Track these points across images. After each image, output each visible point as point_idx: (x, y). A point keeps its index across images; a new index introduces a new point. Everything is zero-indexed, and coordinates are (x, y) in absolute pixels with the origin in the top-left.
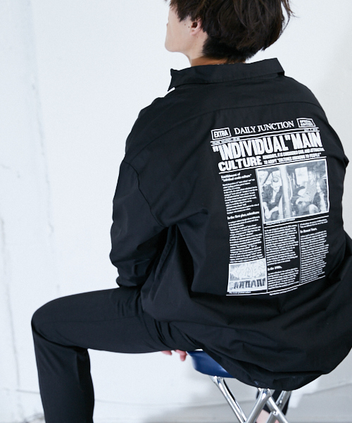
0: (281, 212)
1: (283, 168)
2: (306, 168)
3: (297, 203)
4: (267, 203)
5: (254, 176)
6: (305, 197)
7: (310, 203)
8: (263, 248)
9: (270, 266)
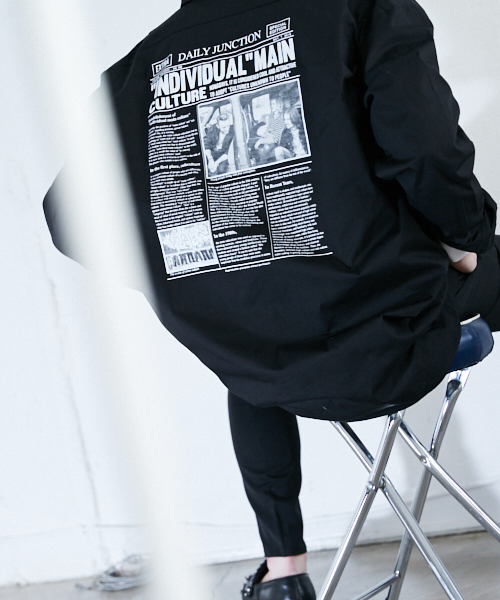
0: (231, 161)
3: (256, 146)
4: (212, 150)
7: (276, 145)
9: (217, 232)
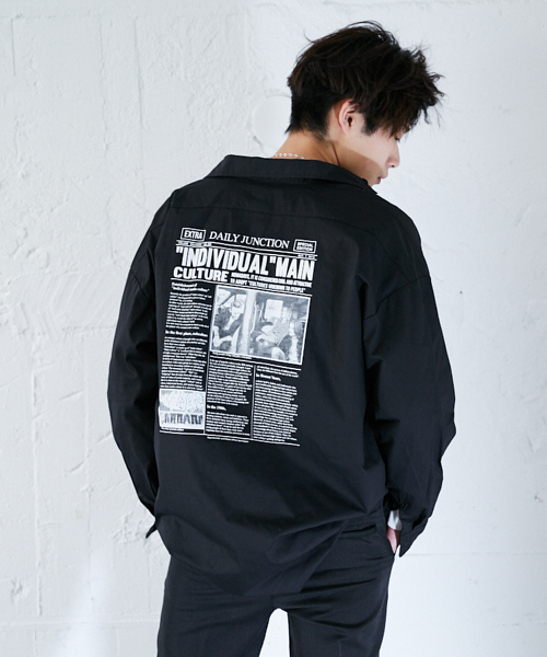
0: (234, 344)
1: (252, 293)
2: (282, 302)
3: (257, 339)
4: (220, 328)
5: (212, 292)
6: (268, 336)
7: (276, 345)
8: (204, 379)
9: (210, 404)
